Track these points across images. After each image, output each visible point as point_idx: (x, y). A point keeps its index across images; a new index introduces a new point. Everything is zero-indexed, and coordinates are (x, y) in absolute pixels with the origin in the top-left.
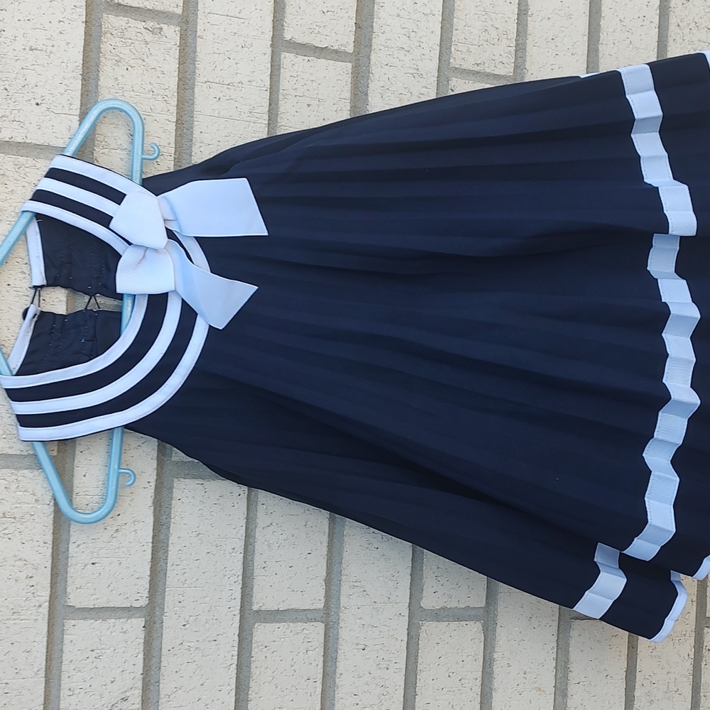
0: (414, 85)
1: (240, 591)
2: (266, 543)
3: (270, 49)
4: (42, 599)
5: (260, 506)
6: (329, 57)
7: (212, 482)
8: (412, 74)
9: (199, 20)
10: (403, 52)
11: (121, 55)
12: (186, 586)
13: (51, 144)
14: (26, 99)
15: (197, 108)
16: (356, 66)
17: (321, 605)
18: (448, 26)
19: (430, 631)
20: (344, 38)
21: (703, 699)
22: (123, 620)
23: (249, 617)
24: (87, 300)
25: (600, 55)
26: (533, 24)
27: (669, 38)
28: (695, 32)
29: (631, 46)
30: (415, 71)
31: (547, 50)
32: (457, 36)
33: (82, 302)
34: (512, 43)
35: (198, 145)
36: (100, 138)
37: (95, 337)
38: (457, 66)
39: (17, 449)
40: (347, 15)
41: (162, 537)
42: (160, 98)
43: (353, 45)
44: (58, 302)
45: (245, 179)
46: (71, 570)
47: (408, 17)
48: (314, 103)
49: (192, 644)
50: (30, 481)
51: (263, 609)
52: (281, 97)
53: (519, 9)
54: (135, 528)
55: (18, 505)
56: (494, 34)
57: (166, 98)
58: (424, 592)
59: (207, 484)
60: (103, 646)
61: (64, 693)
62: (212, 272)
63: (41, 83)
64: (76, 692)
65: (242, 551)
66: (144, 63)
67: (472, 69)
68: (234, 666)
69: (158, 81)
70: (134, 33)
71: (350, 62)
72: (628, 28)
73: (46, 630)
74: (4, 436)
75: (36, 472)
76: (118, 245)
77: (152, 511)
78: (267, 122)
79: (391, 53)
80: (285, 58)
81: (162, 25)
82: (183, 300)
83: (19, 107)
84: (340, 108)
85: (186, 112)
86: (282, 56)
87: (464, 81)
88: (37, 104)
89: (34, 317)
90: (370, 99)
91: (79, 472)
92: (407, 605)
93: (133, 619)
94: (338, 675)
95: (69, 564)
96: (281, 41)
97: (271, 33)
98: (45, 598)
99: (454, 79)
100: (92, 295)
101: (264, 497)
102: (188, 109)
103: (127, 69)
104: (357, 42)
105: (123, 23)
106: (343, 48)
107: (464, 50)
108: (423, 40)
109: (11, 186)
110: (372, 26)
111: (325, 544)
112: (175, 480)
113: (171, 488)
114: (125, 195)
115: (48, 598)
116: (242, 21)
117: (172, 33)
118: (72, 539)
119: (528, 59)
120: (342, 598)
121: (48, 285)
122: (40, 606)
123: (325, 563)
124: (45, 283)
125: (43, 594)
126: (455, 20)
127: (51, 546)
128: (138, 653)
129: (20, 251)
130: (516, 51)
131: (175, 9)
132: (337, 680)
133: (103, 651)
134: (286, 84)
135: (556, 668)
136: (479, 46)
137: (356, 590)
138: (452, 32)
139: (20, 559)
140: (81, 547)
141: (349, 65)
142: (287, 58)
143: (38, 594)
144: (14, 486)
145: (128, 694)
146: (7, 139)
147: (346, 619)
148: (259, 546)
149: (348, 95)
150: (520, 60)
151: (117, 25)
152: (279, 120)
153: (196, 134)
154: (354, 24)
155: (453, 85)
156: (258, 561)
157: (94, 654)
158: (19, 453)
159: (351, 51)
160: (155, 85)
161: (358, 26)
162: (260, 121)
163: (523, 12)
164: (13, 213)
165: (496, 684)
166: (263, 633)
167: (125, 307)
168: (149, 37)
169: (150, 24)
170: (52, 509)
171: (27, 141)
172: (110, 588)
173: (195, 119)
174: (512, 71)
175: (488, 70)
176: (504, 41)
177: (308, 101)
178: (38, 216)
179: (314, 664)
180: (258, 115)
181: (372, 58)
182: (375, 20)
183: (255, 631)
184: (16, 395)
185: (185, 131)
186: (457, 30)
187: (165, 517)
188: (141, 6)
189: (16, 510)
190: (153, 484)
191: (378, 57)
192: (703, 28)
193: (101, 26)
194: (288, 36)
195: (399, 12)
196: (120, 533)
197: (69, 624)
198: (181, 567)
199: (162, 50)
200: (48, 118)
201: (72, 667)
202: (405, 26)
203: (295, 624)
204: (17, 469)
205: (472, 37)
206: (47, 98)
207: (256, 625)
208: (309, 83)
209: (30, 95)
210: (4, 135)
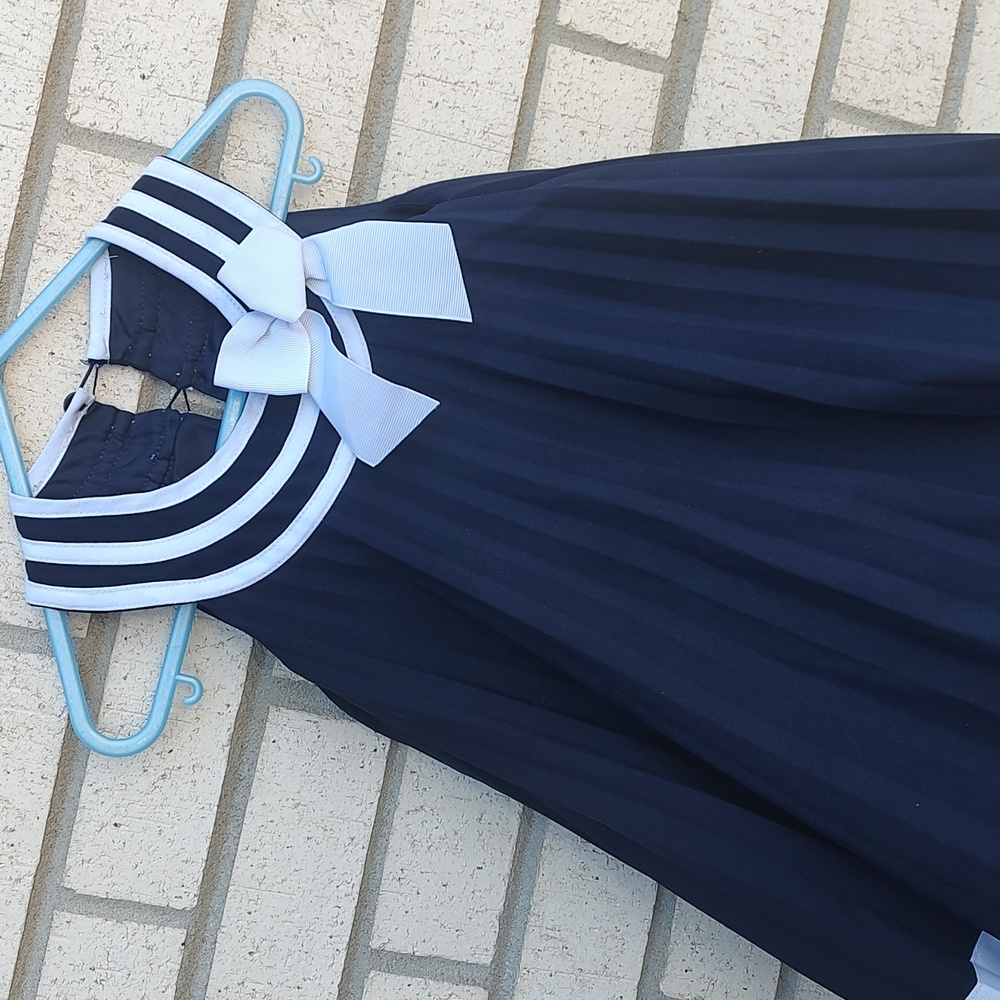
0: (764, 123)
1: (352, 912)
2: (408, 838)
3: (531, 37)
4: (24, 870)
5: (406, 775)
6: (628, 61)
7: (334, 721)
8: (763, 104)
10: (753, 67)
11: (288, 17)
12: (263, 887)
13: (155, 141)
14: (126, 66)
15: (398, 114)
16: (670, 81)
17: (487, 959)
18: (835, 34)
20: (659, 36)
22: (151, 927)
23: (361, 958)
24: (172, 395)
26: (980, 48)
30: (768, 100)
32: (847, 52)
33: (164, 397)
34: (941, 74)
35: (391, 173)
36: (232, 141)
37: (172, 454)
38: (841, 101)
39: (22, 617)
41: (237, 799)
42: (340, 91)
43: (670, 45)
44: (126, 391)
45: (447, 225)
46: (78, 829)
47: (769, 12)
48: (592, 130)
49: (259, 987)
50: (36, 673)
51: (388, 948)
52: (538, 115)
53: (960, 22)
54: (196, 776)
55: (10, 709)
56: (912, 56)
57: (350, 93)
58: (669, 967)
59: (323, 722)
60: (111, 965)
62: (373, 372)
63: (155, 46)
65: (366, 845)
66: (323, 34)
67: (866, 108)
69: (341, 64)
71: (661, 72)
73: (23, 922)
74: (6, 594)
75: (47, 660)
76: (228, 309)
77: (226, 753)
78: (509, 151)
79: (732, 66)
80: (554, 52)
82: (321, 412)
83: (113, 78)
84: (632, 144)
85: (380, 120)
86: (551, 49)
87: (850, 125)
88: (143, 77)
89: (81, 409)
90: (686, 135)
91: (116, 670)
92: (636, 984)
93: (166, 929)
95: (77, 819)
96: (551, 26)
97: (537, 10)
98: (28, 869)
99: (834, 120)
100: (182, 388)
101: (414, 760)
102: (385, 114)
103: (294, 40)
104: (678, 43)
106: (653, 49)
107: (857, 74)
108: (788, 51)
109: (80, 199)
110: (707, 20)
111: (509, 857)
112: (272, 709)
113: (264, 721)
114: (251, 229)
115: (33, 871)
118: (88, 779)
119: (965, 103)
120: (524, 953)
121: (112, 362)
122: (18, 880)
123: (505, 888)
124: (107, 356)
125: (27, 861)
126: (848, 26)
127: (52, 785)
128: (167, 987)
129: (78, 303)
130: (946, 88)
133: (109, 972)
134: (549, 93)
136: (883, 73)
137: (550, 943)
138: (840, 45)
140: (100, 794)
141: (660, 77)
142: (558, 55)
143: (19, 859)
146: (87, 126)
147: (527, 990)
148: (397, 841)
149: (651, 124)
150: (951, 104)
152: (530, 150)
153: (391, 155)
154: (676, 13)
155: (830, 130)
156: (391, 866)
157: (94, 976)
158: (25, 624)
159: (666, 56)
160: (335, 70)
161: (683, 17)
162: (498, 147)
163: (965, 28)
164: (76, 242)
166: (379, 988)
167: (228, 412)
170: (64, 724)
171: (119, 133)
172: (137, 871)
173: (393, 132)
174: (935, 119)
175: (893, 114)
176: (928, 70)
177: (582, 125)
178: (113, 249)
180: (498, 139)
181: (699, 69)
182: (712, 10)
183: (368, 983)
184: (30, 528)
185: (374, 149)
186: (848, 42)
187: (246, 767)
190: (234, 709)
191: (709, 69)
194: (563, 19)
196: (168, 782)
197: (61, 918)
198: (261, 854)
199: (355, 17)
200: (157, 100)
201: (55, 990)
202: (761, 25)
203: (440, 984)
204: (17, 649)
205: (873, 57)
206: (160, 68)
207: (372, 974)
208: (588, 97)
209: (134, 61)
210: (84, 119)
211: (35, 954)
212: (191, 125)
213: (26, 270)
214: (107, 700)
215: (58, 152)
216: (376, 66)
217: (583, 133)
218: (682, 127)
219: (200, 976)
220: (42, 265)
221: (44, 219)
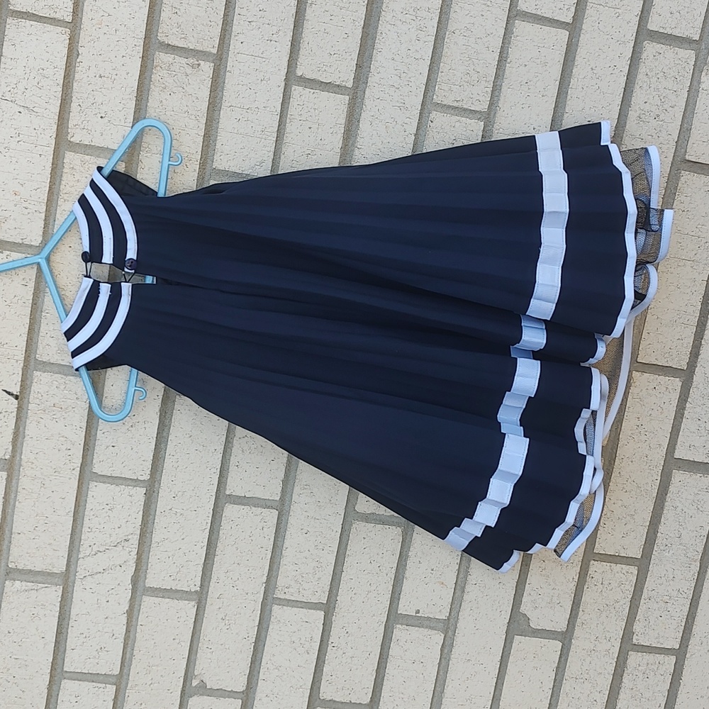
0: (399, 116)
1: (217, 479)
2: (240, 449)
3: (284, 83)
4: (76, 465)
6: (331, 91)
8: (399, 107)
9: (229, 58)
10: (394, 89)
11: (167, 84)
12: (178, 470)
13: (109, 147)
14: (94, 113)
15: (221, 125)
16: (353, 98)
17: (277, 498)
18: (436, 68)
19: (359, 528)
20: (346, 76)
21: (581, 613)
22: (131, 487)
23: (222, 498)
25: (569, 97)
26: (509, 70)
27: (636, 85)
28: (662, 80)
29: (599, 91)
30: (401, 105)
31: (520, 91)
32: (441, 77)
34: (490, 84)
35: (219, 154)
36: (144, 145)
38: (438, 102)
40: (350, 57)
41: (165, 434)
42: (193, 117)
43: (352, 81)
46: (97, 448)
47: (401, 61)
49: (178, 511)
50: (74, 384)
51: (233, 494)
52: (288, 121)
53: (500, 56)
54: (145, 426)
55: (64, 400)
56: (475, 77)
58: (358, 500)
60: (115, 503)
61: (85, 529)
63: (106, 102)
64: (93, 530)
65: (222, 452)
66: (184, 91)
67: (451, 105)
68: (208, 530)
69: (193, 104)
70: (178, 67)
71: (348, 95)
72: (597, 75)
73: (77, 486)
75: (79, 379)
77: (158, 416)
78: (275, 139)
79: (383, 89)
80: (295, 90)
81: (200, 62)
83: (88, 119)
84: (334, 131)
85: (213, 129)
86: (293, 89)
87: (442, 114)
88: (102, 117)
90: (360, 125)
91: (108, 383)
92: (344, 507)
93: (137, 488)
94: (284, 548)
95: (96, 444)
96: (293, 77)
97: (286, 70)
99: (434, 112)
102: (214, 126)
103: (170, 94)
104: (357, 79)
105: (171, 60)
106: (344, 84)
107: (446, 89)
108: (412, 79)
109: (77, 176)
110: (370, 67)
113: (174, 401)
115: (80, 465)
116: (264, 60)
117: (207, 68)
118: (99, 428)
119: (502, 98)
120: (294, 495)
122: (74, 469)
123: (284, 469)
125: (77, 462)
126: (442, 64)
127: (85, 431)
128: (139, 511)
130: (492, 91)
131: (211, 50)
132: (283, 552)
133: (114, 506)
134: (293, 110)
135: (459, 570)
136: (460, 86)
137: (305, 491)
138: (438, 73)
139: (63, 437)
140: (105, 434)
141: (347, 98)
142: (297, 90)
143: (73, 461)
144: (62, 387)
145: (129, 537)
146: (78, 142)
147: (295, 510)
148: (235, 450)
149: (343, 121)
150: (496, 99)
151: (165, 60)
152: (285, 138)
153: (218, 145)
154: (355, 65)
156: (233, 460)
157: (108, 507)
158: (68, 364)
159: (350, 86)
160: (190, 107)
161: (359, 66)
162: (269, 138)
163: (503, 59)
165: (407, 574)
166: (230, 511)
168: (189, 70)
169: (191, 61)
170: (88, 405)
171: (93, 144)
172: (124, 465)
173: (219, 134)
174: (487, 107)
175: (465, 106)
176: (483, 83)
179: (267, 537)
180: (269, 134)
181: (366, 92)
182: (373, 62)
183: (225, 508)
185: (211, 142)
186: (442, 72)
188: (185, 46)
189: (62, 403)
190: (161, 397)
191: (371, 92)
192: (671, 78)
193: (153, 60)
194: (299, 73)
195: (394, 56)
196: (134, 428)
197: (92, 484)
198: (176, 457)
199: (198, 81)
200: (109, 128)
201: (92, 513)
202: (397, 68)
203: (256, 508)
204: (65, 375)
205: (455, 79)
206: (109, 113)
207: (227, 505)
208: (313, 110)
209: (97, 110)
210: (76, 139)
211: (83, 499)
212: (124, 138)
213: (56, 210)
214: (105, 395)
215: (66, 155)
216: (209, 104)
217: (310, 128)
218: (359, 121)
219: (153, 506)
220: (63, 208)
221: (62, 187)
